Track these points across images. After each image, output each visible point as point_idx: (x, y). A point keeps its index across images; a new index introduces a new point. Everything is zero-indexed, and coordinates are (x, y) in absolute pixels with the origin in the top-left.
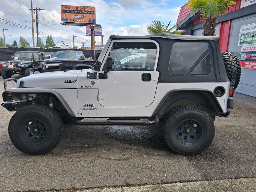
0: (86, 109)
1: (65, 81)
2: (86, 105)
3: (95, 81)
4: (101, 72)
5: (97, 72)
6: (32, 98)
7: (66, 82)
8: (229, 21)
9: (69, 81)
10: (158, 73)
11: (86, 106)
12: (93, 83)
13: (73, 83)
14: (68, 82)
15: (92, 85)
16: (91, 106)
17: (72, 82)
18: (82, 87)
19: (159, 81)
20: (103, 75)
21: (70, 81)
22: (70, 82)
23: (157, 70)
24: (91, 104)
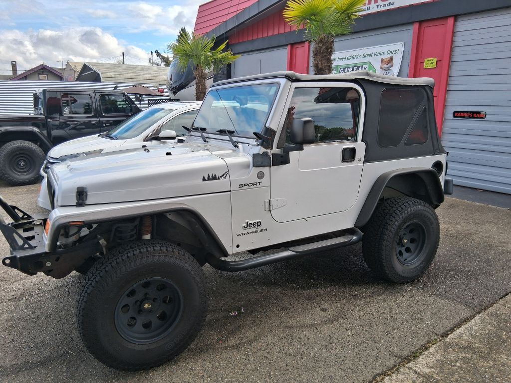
0: (248, 233)
1: (204, 177)
2: (249, 225)
3: (265, 170)
4: (275, 150)
5: (269, 151)
6: (88, 229)
7: (205, 180)
8: (307, 43)
9: (212, 176)
10: (364, 145)
11: (248, 227)
12: (261, 176)
13: (222, 180)
14: (209, 179)
15: (260, 181)
16: (258, 225)
17: (219, 179)
18: (241, 186)
19: (367, 160)
20: (282, 157)
21: (215, 175)
22: (214, 178)
23: (362, 141)
24: (256, 221)
